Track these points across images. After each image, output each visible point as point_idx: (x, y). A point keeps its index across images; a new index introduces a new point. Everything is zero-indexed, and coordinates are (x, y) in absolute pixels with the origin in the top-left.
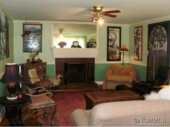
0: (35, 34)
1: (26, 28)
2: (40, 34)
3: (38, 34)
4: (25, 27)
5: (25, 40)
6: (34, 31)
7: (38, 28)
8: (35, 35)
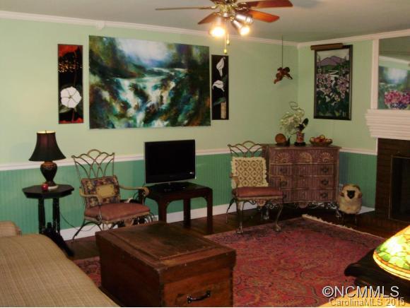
0: (337, 74)
1: (319, 60)
2: (347, 73)
3: (344, 72)
4: (318, 57)
5: (318, 90)
6: (336, 65)
7: (343, 57)
8: (337, 76)
